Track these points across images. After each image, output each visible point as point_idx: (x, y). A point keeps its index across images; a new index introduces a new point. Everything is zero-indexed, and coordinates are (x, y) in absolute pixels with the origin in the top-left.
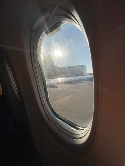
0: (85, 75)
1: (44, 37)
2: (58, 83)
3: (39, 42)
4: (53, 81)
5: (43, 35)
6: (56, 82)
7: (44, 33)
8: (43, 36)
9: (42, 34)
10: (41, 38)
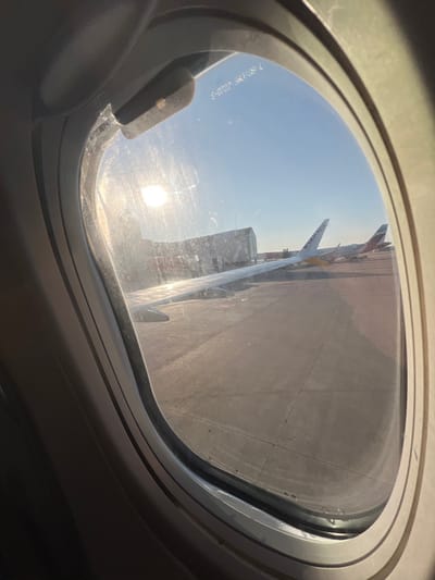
0: (256, 263)
1: (106, 138)
2: (165, 302)
3: (86, 164)
4: (149, 296)
5: (102, 128)
6: (160, 298)
7: (107, 116)
8: (104, 134)
9: (97, 125)
10: (91, 142)
